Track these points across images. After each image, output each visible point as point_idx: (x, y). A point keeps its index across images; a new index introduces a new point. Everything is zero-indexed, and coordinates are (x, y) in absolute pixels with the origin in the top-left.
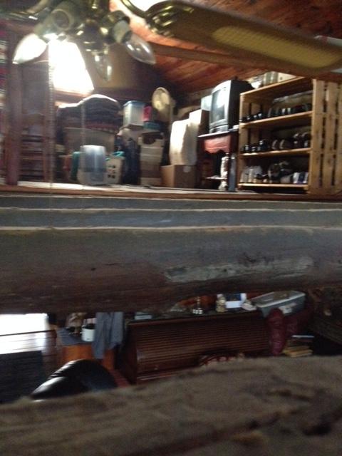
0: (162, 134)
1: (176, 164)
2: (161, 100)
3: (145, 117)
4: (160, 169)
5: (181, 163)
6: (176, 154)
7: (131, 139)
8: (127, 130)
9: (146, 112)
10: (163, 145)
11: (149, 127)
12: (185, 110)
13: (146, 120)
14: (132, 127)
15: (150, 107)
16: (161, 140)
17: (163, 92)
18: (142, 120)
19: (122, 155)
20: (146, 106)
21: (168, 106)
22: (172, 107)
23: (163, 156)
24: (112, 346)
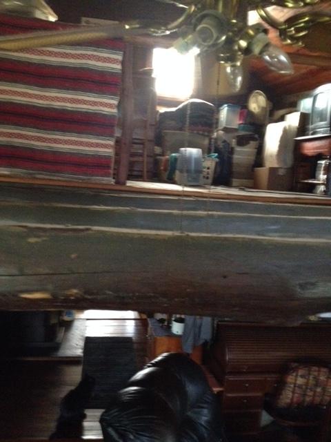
0: (256, 136)
1: (271, 166)
2: (257, 103)
3: (240, 119)
4: (253, 171)
5: (276, 165)
6: (271, 156)
7: (225, 141)
8: (221, 132)
9: (241, 114)
10: (257, 147)
11: (244, 129)
12: (281, 112)
13: (241, 122)
14: (226, 130)
15: (246, 110)
16: (254, 142)
17: (260, 94)
18: (236, 123)
19: (216, 157)
20: (242, 109)
21: (263, 109)
22: (268, 109)
23: (256, 158)
24: (201, 342)
